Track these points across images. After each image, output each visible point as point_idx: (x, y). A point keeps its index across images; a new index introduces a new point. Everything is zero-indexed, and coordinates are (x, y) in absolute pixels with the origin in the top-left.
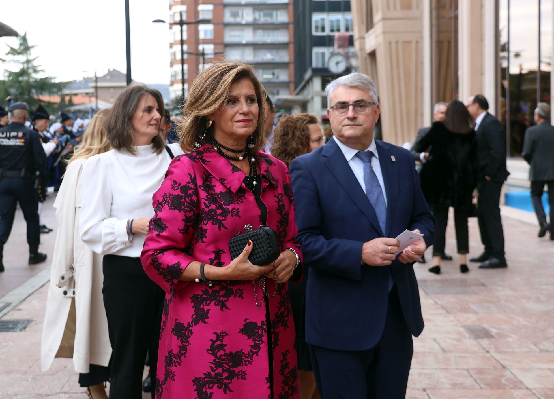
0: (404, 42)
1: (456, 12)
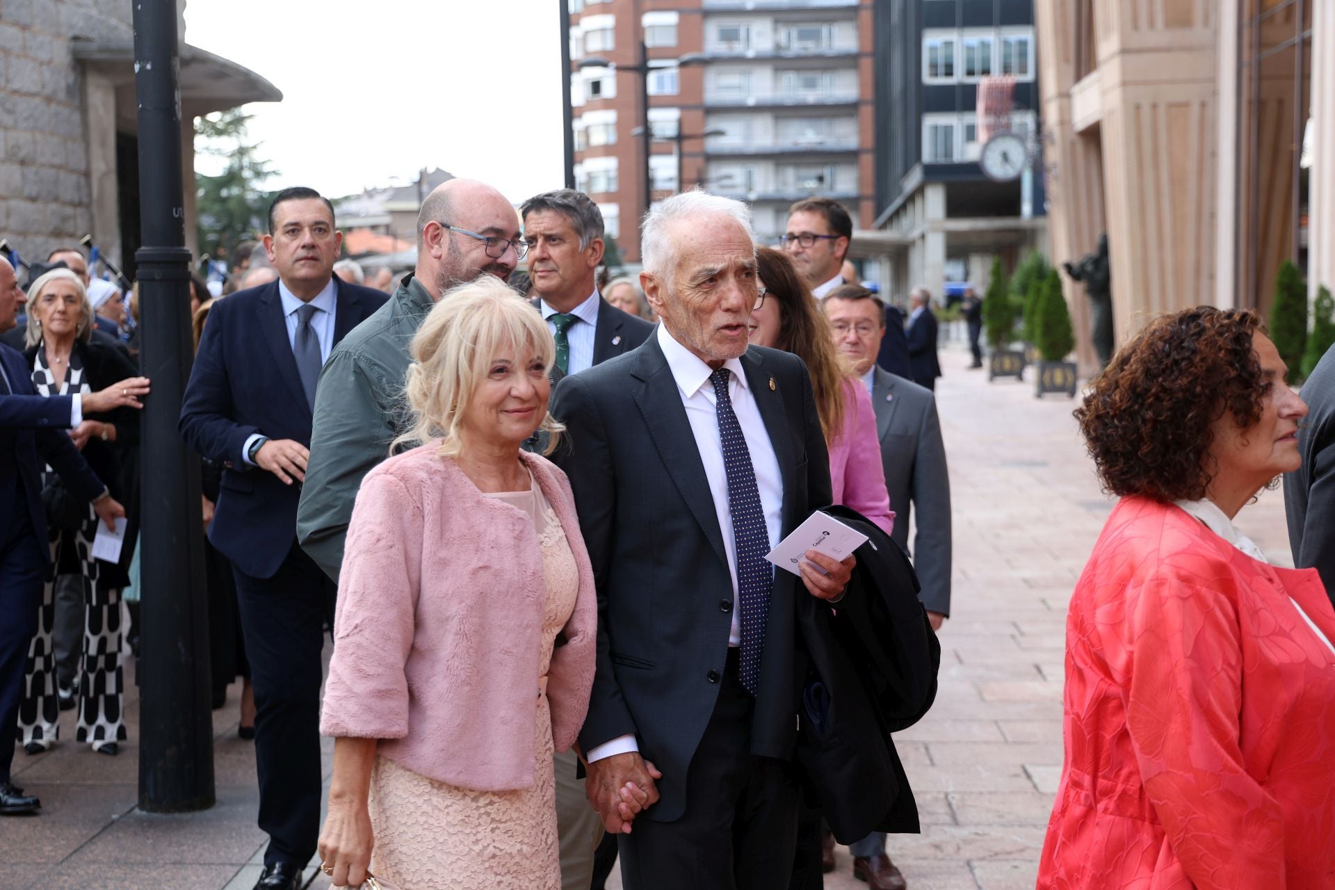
0: (1171, 106)
1: (1306, 34)
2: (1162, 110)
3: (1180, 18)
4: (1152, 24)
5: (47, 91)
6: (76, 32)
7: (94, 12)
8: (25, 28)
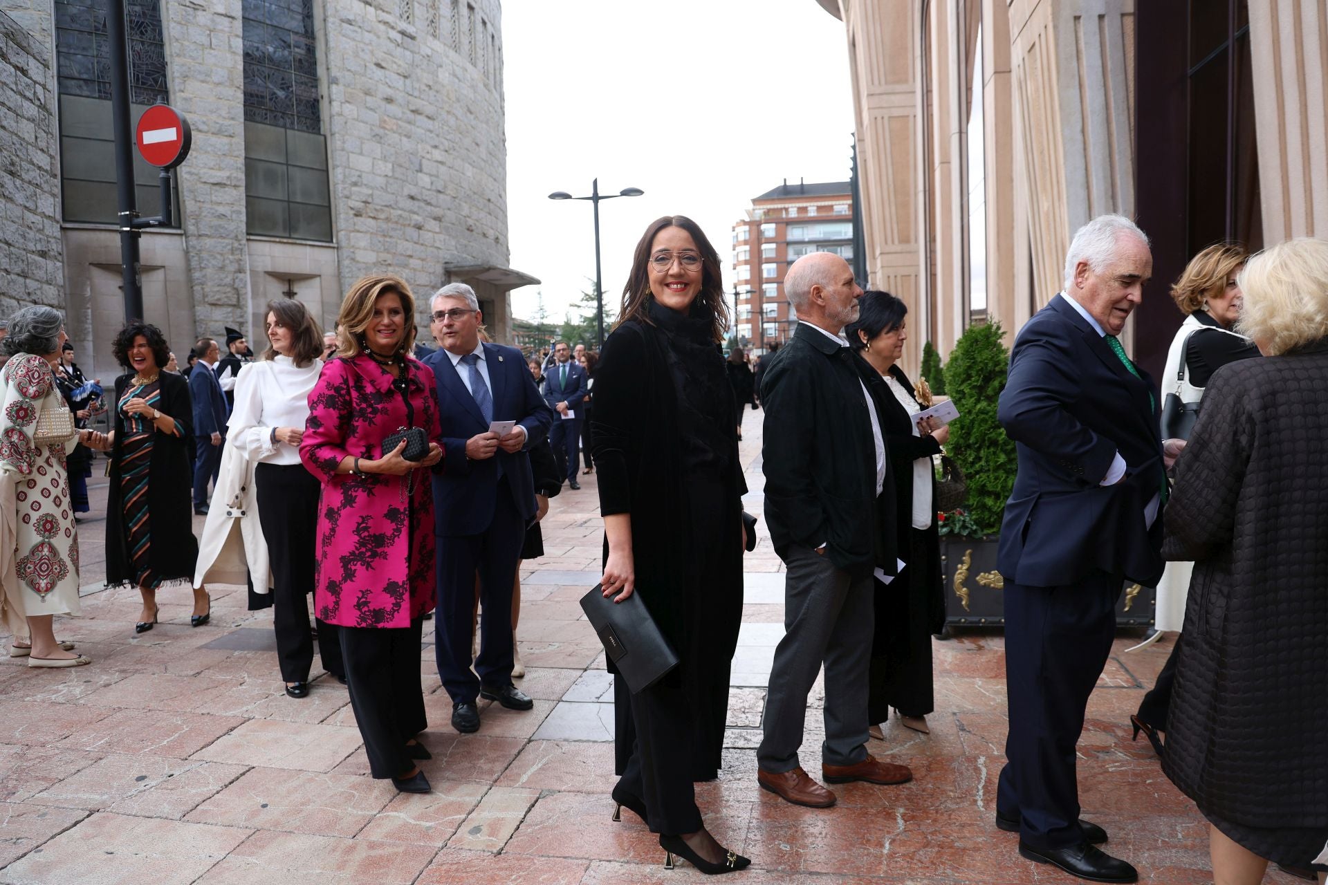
3: (905, 240)
5: (432, 284)
6: (446, 260)
7: (455, 252)
8: (423, 260)
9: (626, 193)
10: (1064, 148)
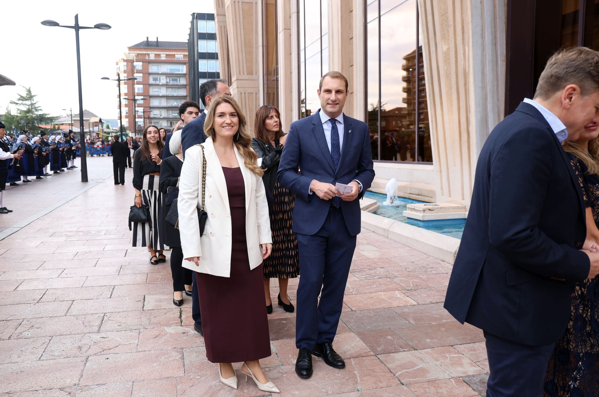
1: (277, 77)
2: (247, 94)
3: (250, 73)
4: (244, 74)
9: (98, 26)
10: (472, 11)
